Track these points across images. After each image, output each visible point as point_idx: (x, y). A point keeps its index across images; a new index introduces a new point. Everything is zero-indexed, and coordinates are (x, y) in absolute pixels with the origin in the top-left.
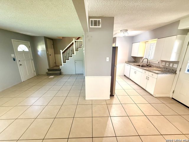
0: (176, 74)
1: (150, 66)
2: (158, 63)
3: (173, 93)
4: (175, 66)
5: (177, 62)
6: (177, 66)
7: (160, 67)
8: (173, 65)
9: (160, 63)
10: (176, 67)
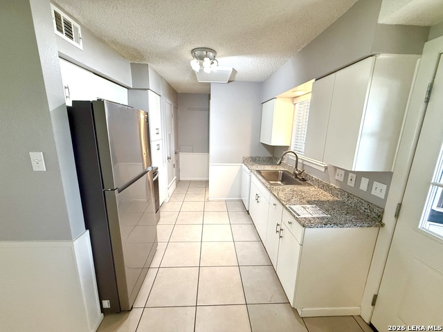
0: (383, 225)
1: (304, 180)
2: (323, 170)
3: (373, 304)
4: (378, 190)
5: (384, 177)
6: (384, 192)
7: (328, 186)
8: (370, 186)
9: (330, 171)
10: (383, 197)
